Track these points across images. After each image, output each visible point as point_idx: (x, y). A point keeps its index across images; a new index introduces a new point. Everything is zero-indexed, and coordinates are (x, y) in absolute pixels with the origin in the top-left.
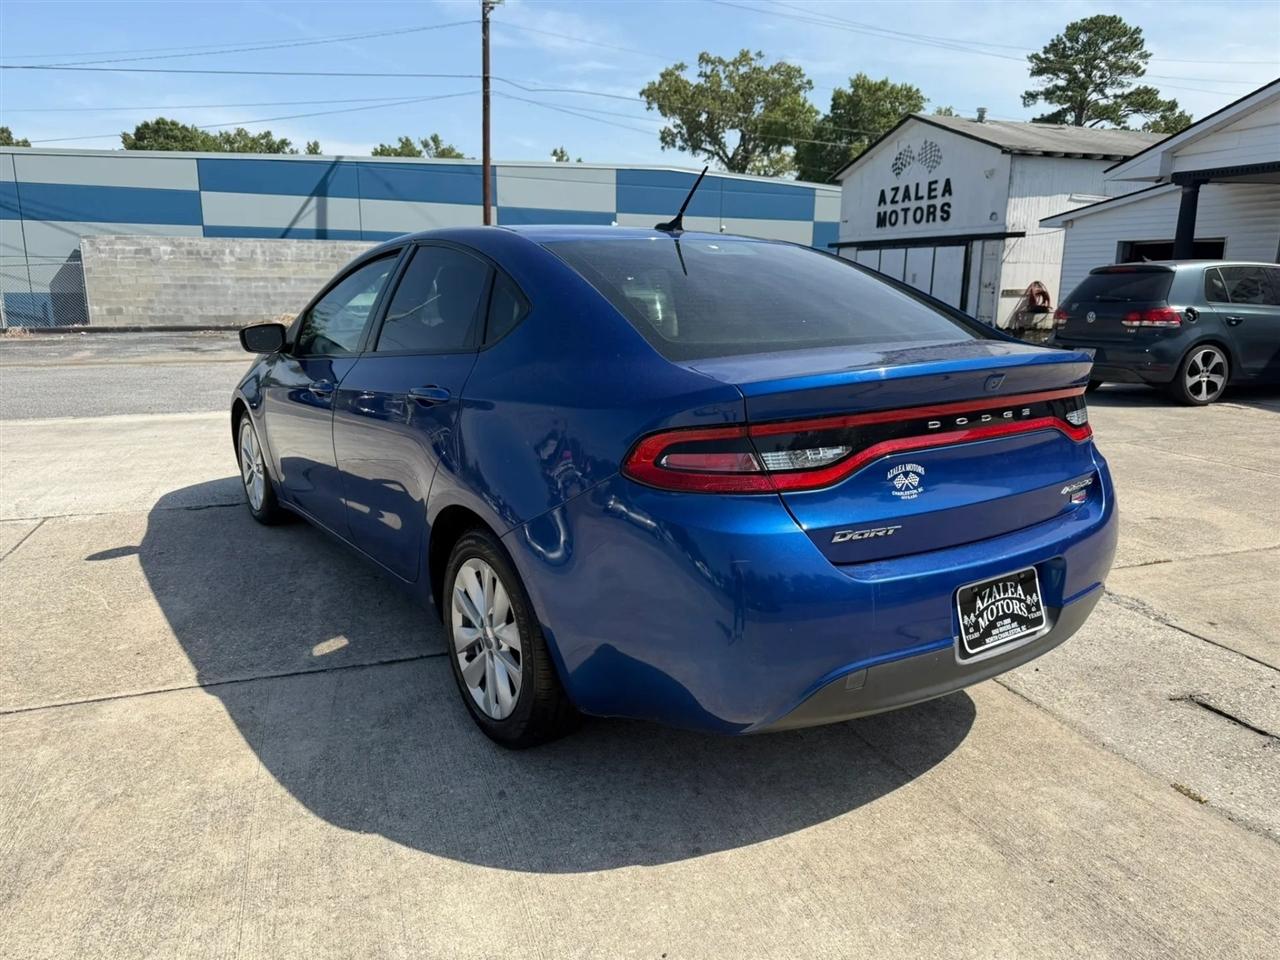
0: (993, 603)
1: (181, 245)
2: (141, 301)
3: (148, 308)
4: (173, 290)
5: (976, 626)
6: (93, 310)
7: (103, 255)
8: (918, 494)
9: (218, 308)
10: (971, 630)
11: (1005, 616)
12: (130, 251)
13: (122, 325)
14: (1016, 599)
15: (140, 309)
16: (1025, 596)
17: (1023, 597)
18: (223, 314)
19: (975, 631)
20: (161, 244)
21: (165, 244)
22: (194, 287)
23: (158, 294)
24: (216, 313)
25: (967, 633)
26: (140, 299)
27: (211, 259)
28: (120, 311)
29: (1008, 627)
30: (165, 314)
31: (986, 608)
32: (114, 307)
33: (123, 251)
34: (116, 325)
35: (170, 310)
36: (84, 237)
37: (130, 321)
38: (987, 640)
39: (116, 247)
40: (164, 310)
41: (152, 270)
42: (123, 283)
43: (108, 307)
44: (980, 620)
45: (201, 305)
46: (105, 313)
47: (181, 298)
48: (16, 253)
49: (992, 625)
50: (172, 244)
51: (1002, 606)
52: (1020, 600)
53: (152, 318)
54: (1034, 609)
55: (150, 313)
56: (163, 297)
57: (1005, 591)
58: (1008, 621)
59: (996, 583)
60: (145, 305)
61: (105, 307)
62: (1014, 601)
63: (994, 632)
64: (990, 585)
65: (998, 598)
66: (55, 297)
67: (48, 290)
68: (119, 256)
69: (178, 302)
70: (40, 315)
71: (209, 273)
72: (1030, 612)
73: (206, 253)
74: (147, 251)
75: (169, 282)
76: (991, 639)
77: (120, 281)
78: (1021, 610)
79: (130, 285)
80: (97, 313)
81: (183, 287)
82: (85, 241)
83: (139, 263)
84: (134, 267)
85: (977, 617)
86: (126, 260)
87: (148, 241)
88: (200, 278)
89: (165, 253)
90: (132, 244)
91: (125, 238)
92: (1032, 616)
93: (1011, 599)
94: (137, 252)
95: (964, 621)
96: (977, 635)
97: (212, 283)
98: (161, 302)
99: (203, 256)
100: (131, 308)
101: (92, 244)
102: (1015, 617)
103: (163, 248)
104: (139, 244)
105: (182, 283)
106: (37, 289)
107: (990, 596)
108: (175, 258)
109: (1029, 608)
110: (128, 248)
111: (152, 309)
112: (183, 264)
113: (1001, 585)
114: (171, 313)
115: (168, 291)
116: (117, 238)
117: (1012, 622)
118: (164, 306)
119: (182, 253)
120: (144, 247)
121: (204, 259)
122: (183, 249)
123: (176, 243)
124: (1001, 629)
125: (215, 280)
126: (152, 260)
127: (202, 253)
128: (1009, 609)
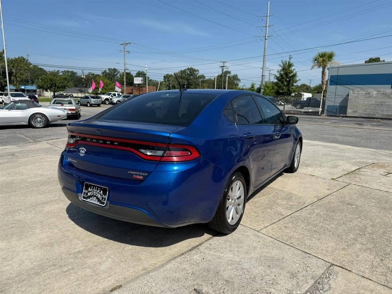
0: (93, 191)
1: (381, 91)
2: (363, 109)
3: (365, 111)
4: (374, 106)
5: (87, 194)
6: (348, 111)
7: (355, 95)
8: (83, 156)
9: (388, 112)
10: (85, 194)
11: (95, 196)
12: (364, 93)
13: (356, 116)
14: (100, 194)
15: (363, 111)
16: (103, 195)
17: (102, 194)
18: (390, 114)
19: (86, 195)
20: (374, 91)
21: (375, 91)
22: (382, 105)
23: (369, 107)
24: (387, 114)
25: (84, 194)
26: (363, 108)
27: (390, 96)
28: (356, 112)
29: (95, 199)
30: (370, 113)
31: (91, 191)
32: (355, 110)
33: (362, 94)
34: (354, 116)
35: (372, 112)
36: (351, 90)
37: (359, 115)
38: (88, 199)
39: (360, 92)
40: (370, 112)
41: (369, 99)
42: (359, 103)
43: (353, 110)
44: (88, 193)
45: (383, 111)
46: (352, 112)
47: (376, 108)
48: (333, 94)
49: (91, 196)
50: (378, 91)
51: (95, 193)
52: (101, 195)
53: (365, 114)
54: (104, 199)
55: (365, 113)
56: (371, 108)
57: (97, 190)
58: (96, 198)
59: (96, 186)
60: (364, 110)
61: (352, 110)
62: (99, 194)
63: (91, 198)
64: (94, 186)
65: (95, 190)
66: (340, 106)
67: (339, 105)
68: (360, 95)
69: (375, 110)
70: (335, 111)
71: (388, 100)
72: (102, 199)
73: (388, 94)
74: (369, 93)
75: (374, 103)
76: (89, 199)
77: (358, 103)
78: (100, 198)
79: (361, 104)
80: (349, 112)
81: (378, 105)
82: (351, 91)
83: (365, 97)
84: (364, 99)
85: (88, 192)
86: (362, 96)
87: (370, 90)
88: (385, 102)
89: (375, 94)
90: (365, 91)
91: (363, 90)
92: (102, 201)
93: (98, 193)
94: (366, 94)
95: (84, 191)
96: (86, 196)
97: (388, 104)
98: (369, 109)
99: (387, 95)
100: (360, 111)
101: (353, 91)
102: (97, 198)
103: (374, 92)
104: (367, 91)
105: (378, 103)
106: (336, 104)
107: (93, 189)
108: (377, 95)
109: (102, 198)
110: (363, 93)
111: (366, 111)
112: (380, 97)
113: (96, 187)
114: (372, 113)
115: (372, 106)
116: (360, 90)
117: (96, 199)
118: (370, 111)
119: (380, 94)
120: (368, 92)
121: (387, 96)
122: (381, 93)
123: (379, 90)
124: (93, 199)
125: (389, 103)
126: (370, 96)
127: (387, 94)
128: (97, 195)
